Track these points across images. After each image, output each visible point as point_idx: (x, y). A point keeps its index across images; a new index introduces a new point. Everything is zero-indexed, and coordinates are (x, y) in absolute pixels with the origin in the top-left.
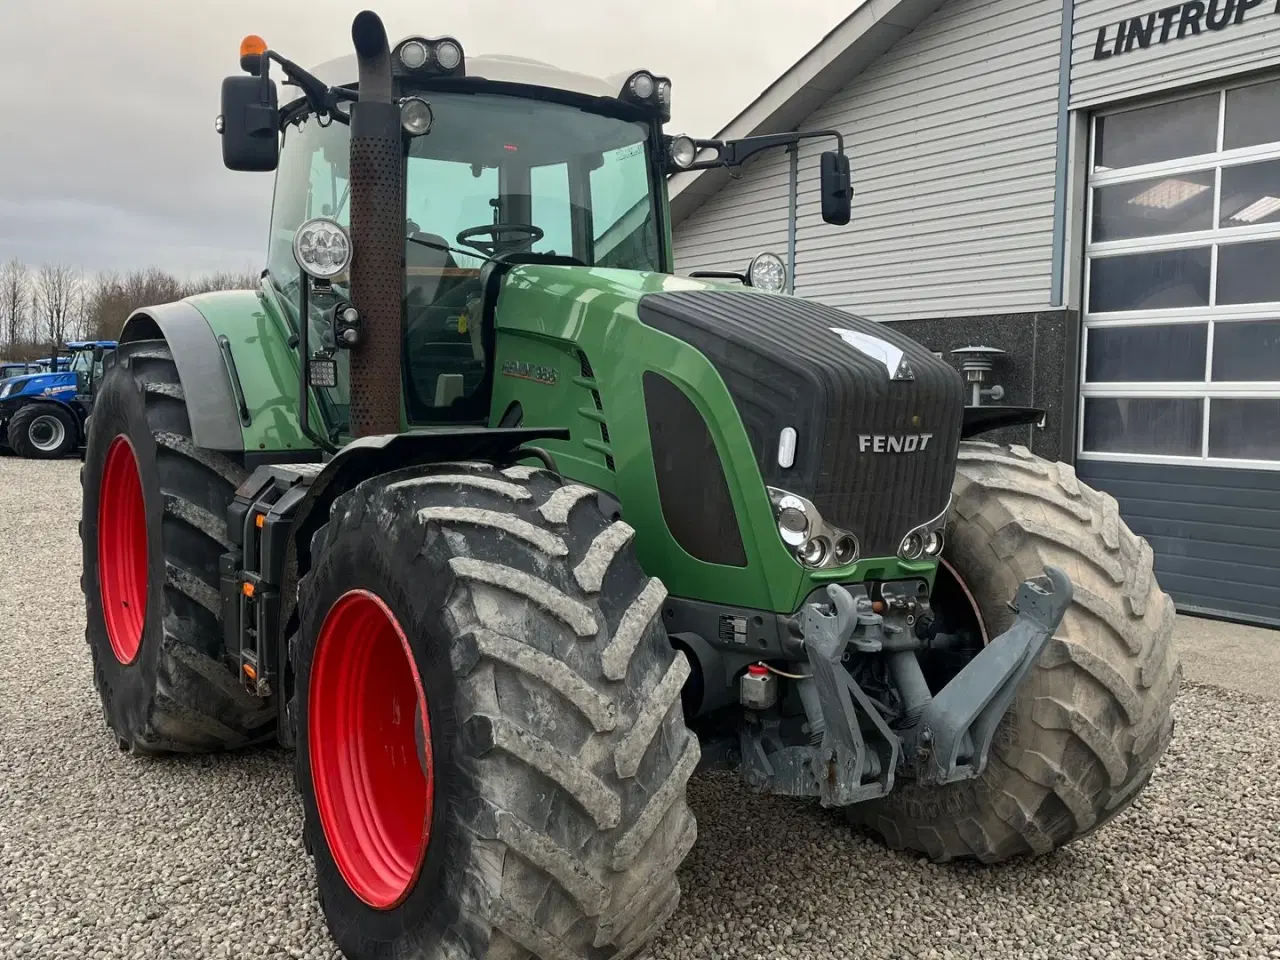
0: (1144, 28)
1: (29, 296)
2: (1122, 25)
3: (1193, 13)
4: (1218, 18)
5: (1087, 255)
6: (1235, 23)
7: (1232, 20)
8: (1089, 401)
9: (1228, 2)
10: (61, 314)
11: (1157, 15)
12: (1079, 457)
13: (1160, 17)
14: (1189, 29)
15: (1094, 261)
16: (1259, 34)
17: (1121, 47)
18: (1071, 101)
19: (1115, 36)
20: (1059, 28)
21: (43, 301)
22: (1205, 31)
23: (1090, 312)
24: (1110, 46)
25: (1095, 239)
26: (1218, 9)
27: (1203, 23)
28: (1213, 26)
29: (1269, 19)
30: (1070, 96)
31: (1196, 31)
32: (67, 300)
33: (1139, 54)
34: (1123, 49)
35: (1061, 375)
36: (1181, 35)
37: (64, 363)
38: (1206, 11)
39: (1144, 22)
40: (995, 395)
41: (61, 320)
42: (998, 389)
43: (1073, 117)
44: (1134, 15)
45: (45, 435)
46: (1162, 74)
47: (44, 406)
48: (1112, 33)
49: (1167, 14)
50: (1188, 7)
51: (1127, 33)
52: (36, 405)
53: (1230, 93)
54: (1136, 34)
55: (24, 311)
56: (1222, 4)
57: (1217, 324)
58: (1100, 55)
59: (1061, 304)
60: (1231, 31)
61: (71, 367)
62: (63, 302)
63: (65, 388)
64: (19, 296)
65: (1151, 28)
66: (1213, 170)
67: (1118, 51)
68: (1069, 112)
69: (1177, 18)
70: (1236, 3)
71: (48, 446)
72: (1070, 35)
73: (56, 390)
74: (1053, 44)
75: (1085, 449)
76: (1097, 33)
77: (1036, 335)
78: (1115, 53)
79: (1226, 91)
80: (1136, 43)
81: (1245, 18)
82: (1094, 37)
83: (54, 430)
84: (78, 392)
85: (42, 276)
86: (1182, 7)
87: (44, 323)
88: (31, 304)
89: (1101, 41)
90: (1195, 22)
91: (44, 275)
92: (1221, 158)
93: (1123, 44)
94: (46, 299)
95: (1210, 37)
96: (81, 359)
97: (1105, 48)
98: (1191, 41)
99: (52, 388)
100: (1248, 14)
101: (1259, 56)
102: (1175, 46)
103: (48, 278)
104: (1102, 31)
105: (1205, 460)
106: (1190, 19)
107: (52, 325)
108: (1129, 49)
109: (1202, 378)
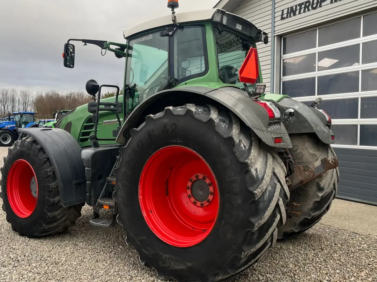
0: (294, 10)
1: (17, 99)
2: (288, 9)
3: (307, 4)
4: (314, 6)
5: (281, 80)
6: (319, 7)
7: (318, 6)
9: (317, 0)
10: (27, 104)
11: (298, 5)
13: (298, 6)
14: (306, 10)
15: (283, 82)
16: (326, 10)
17: (288, 16)
18: (275, 33)
19: (286, 12)
20: (271, 11)
21: (21, 101)
22: (311, 10)
24: (285, 16)
25: (283, 76)
26: (314, 3)
27: (310, 7)
28: (314, 8)
29: (329, 5)
30: (274, 31)
31: (309, 10)
32: (28, 100)
33: (293, 18)
34: (289, 16)
36: (304, 11)
37: (12, 118)
38: (311, 4)
39: (294, 8)
41: (26, 106)
43: (276, 38)
44: (292, 6)
45: (5, 139)
46: (300, 24)
47: (5, 131)
48: (285, 12)
49: (300, 5)
50: (306, 2)
51: (289, 11)
52: (2, 131)
53: (320, 29)
54: (292, 11)
55: (16, 104)
56: (315, 2)
58: (282, 19)
60: (319, 10)
61: (14, 119)
62: (27, 101)
63: (12, 126)
64: (14, 99)
65: (296, 10)
66: (315, 53)
67: (287, 17)
68: (274, 36)
69: (303, 6)
70: (319, 1)
71: (6, 142)
72: (274, 13)
73: (9, 126)
74: (270, 16)
76: (281, 12)
78: (286, 18)
79: (319, 28)
80: (292, 15)
81: (322, 5)
82: (280, 13)
83: (8, 138)
84: (16, 127)
85: (21, 93)
86: (304, 3)
87: (21, 107)
88: (18, 101)
89: (282, 14)
90: (308, 7)
91: (22, 93)
92: (317, 49)
93: (289, 15)
94: (22, 100)
95: (312, 12)
96: (17, 117)
97: (284, 16)
98: (308, 13)
99: (8, 125)
100: (323, 4)
101: (326, 17)
102: (303, 15)
103: (23, 94)
104: (283, 11)
106: (307, 6)
107: (24, 108)
108: (290, 16)
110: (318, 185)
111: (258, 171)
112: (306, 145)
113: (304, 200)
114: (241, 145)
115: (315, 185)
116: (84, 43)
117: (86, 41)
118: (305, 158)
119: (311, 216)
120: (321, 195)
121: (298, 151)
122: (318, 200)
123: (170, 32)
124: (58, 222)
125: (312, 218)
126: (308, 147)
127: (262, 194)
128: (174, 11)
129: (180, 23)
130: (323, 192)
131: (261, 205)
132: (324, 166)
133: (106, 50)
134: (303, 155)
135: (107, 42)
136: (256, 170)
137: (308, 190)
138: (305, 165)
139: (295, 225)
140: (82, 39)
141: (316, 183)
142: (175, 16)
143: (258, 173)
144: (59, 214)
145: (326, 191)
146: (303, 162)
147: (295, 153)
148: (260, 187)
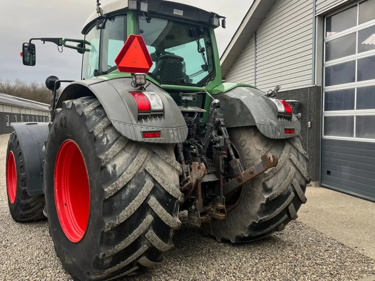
5: (324, 66)
8: (325, 117)
12: (323, 138)
15: (326, 68)
18: (316, 13)
23: (325, 86)
25: (326, 61)
30: (316, 11)
35: (315, 109)
40: (299, 116)
42: (300, 114)
43: (317, 18)
57: (358, 88)
59: (314, 84)
66: (356, 32)
68: (316, 17)
75: (324, 135)
77: (309, 95)
79: (359, 3)
92: (358, 28)
105: (354, 139)
109: (353, 109)
110: (264, 185)
111: (117, 168)
112: (254, 139)
113: (252, 201)
114: (103, 140)
115: (261, 186)
116: (43, 42)
117: (44, 40)
118: (251, 155)
119: (258, 220)
120: (266, 196)
121: (246, 146)
122: (264, 202)
123: (100, 24)
124: (33, 209)
125: (259, 222)
126: (255, 141)
127: (115, 192)
128: (99, 3)
129: (107, 14)
130: (270, 194)
131: (115, 204)
132: (264, 164)
133: (62, 47)
134: (250, 152)
135: (62, 39)
136: (114, 167)
137: (255, 191)
138: (252, 162)
139: (245, 229)
140: (40, 38)
141: (262, 183)
142: (100, 8)
143: (117, 170)
144: (31, 202)
145: (274, 192)
146: (250, 159)
147: (243, 148)
148: (113, 185)
